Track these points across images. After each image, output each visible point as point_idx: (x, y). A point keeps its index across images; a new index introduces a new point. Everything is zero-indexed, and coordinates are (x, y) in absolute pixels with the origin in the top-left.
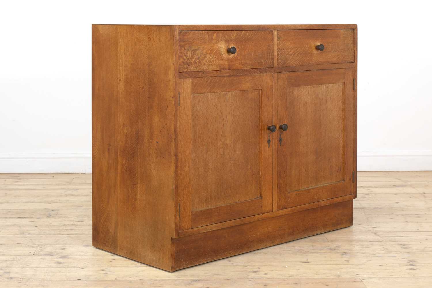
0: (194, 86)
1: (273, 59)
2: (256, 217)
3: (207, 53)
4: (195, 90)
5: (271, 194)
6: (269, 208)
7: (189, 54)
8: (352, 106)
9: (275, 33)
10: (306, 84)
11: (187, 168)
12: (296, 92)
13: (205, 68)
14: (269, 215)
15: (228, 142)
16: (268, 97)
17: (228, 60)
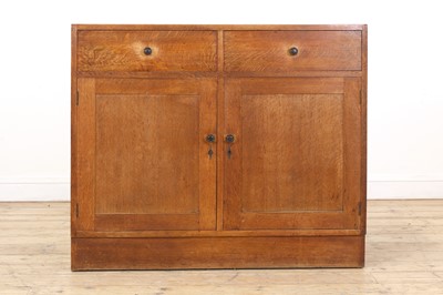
0: (98, 86)
1: (217, 62)
2: (190, 233)
3: (115, 53)
4: (99, 90)
5: (214, 211)
6: (211, 225)
7: (91, 53)
8: (358, 122)
9: (221, 34)
10: (274, 92)
11: (89, 169)
12: (258, 100)
13: (112, 68)
14: (210, 233)
15: (150, 148)
16: (209, 104)
17: (146, 61)
